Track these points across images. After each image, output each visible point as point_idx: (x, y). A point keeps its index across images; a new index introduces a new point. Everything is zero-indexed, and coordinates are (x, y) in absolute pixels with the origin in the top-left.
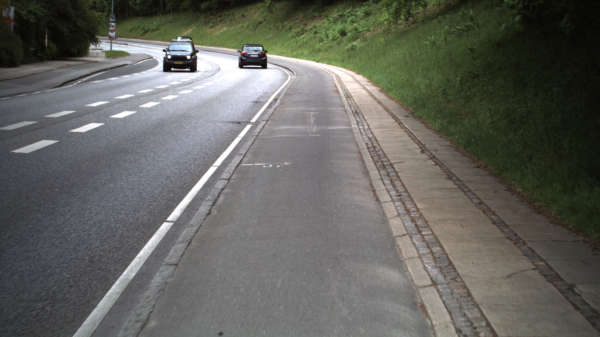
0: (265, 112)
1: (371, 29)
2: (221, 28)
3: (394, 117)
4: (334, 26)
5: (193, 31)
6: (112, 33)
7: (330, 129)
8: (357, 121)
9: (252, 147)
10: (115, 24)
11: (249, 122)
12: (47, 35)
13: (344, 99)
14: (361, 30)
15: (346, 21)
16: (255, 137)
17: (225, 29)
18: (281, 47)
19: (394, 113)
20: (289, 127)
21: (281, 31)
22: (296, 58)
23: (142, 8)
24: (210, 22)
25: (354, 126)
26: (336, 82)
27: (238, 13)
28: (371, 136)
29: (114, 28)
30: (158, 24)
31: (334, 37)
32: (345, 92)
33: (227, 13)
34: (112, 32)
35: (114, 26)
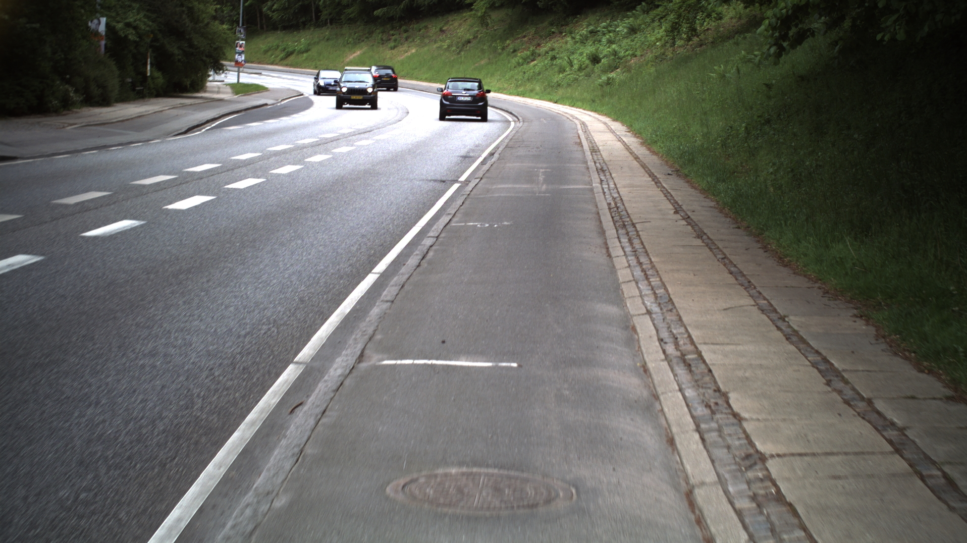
0: (478, 168)
1: (638, 53)
2: (407, 49)
3: (651, 175)
4: (582, 47)
5: (364, 53)
6: (240, 57)
7: (564, 189)
8: (601, 179)
9: (462, 207)
10: (244, 42)
11: (456, 181)
12: (149, 60)
13: (588, 153)
14: (622, 54)
15: (600, 41)
16: (465, 196)
17: (414, 51)
18: (500, 79)
19: (652, 171)
20: (510, 186)
21: (500, 54)
22: (523, 97)
23: (283, 16)
24: (390, 40)
25: (596, 185)
26: (580, 132)
27: (433, 27)
28: (616, 195)
29: (242, 49)
30: (308, 42)
31: (581, 65)
32: (591, 145)
33: (415, 26)
34: (240, 54)
35: (244, 45)
